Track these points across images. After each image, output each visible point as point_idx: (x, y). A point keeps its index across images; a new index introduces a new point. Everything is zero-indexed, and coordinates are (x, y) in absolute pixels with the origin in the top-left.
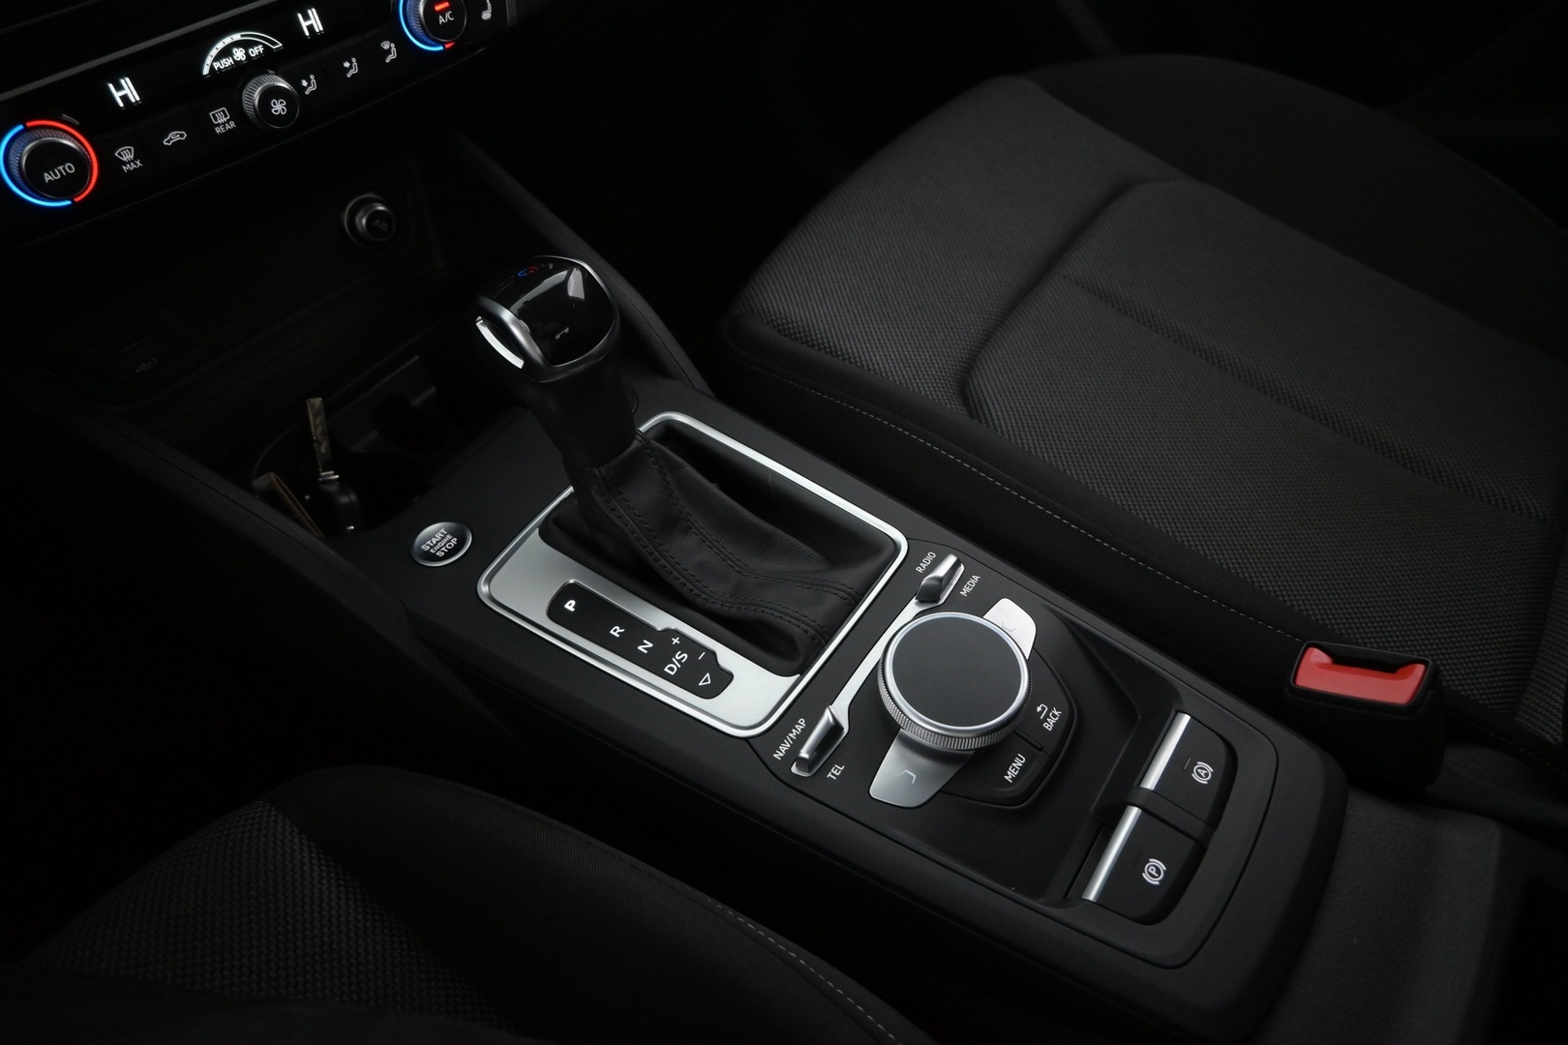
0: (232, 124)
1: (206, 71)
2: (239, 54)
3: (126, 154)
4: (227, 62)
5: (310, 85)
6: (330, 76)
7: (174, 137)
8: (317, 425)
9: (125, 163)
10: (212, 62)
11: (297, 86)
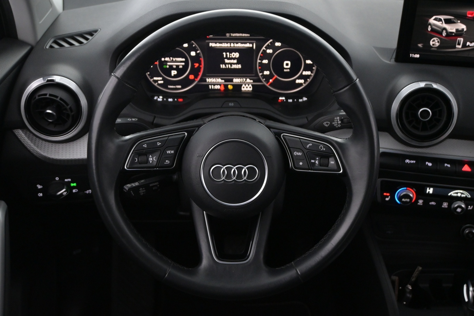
0: (447, 207)
1: (449, 194)
2: (459, 195)
3: (421, 201)
4: (455, 195)
5: (470, 208)
7: (433, 203)
8: (415, 274)
9: (419, 203)
10: (452, 193)
11: (467, 207)
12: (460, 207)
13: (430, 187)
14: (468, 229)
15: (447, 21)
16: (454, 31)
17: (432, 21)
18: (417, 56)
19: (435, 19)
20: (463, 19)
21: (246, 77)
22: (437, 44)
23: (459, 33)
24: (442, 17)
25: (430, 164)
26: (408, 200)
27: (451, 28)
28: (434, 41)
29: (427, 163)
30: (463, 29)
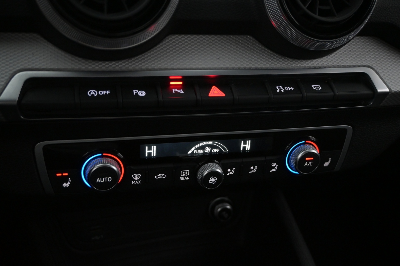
0: (188, 178)
2: (208, 150)
3: (137, 177)
4: (201, 151)
5: (231, 172)
7: (161, 176)
9: (134, 180)
10: (194, 150)
11: (225, 171)
12: (213, 174)
13: (150, 143)
14: (220, 205)
25: (142, 94)
26: (109, 179)
29: (135, 92)
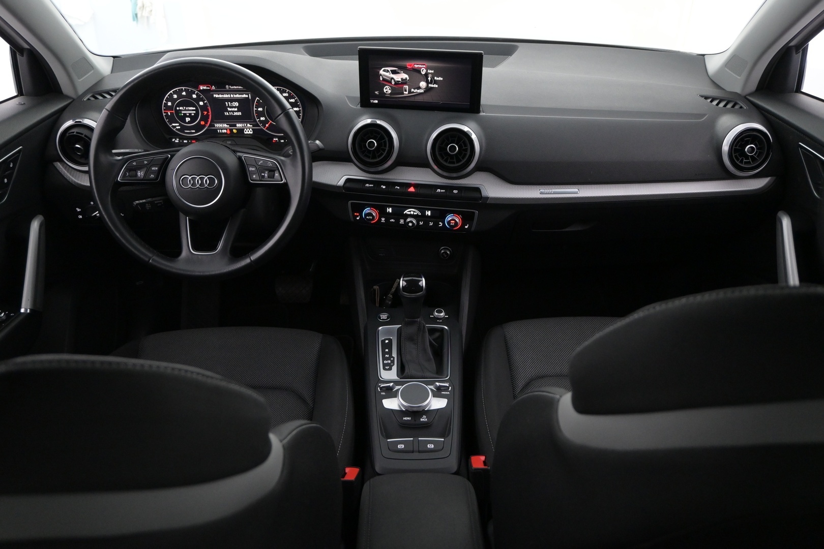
0: (402, 223)
1: (405, 213)
2: (412, 213)
3: (383, 219)
4: (409, 213)
5: (421, 223)
6: (426, 223)
7: (392, 220)
9: (382, 221)
10: (406, 212)
11: (418, 223)
12: (411, 222)
13: (389, 207)
14: (444, 250)
15: (394, 72)
16: (400, 80)
17: (381, 72)
18: (376, 101)
19: (384, 71)
20: (404, 69)
21: (247, 122)
22: (390, 91)
23: (404, 82)
24: (389, 69)
25: (384, 187)
26: (371, 218)
27: (398, 77)
28: (386, 88)
29: (382, 186)
30: (406, 78)
